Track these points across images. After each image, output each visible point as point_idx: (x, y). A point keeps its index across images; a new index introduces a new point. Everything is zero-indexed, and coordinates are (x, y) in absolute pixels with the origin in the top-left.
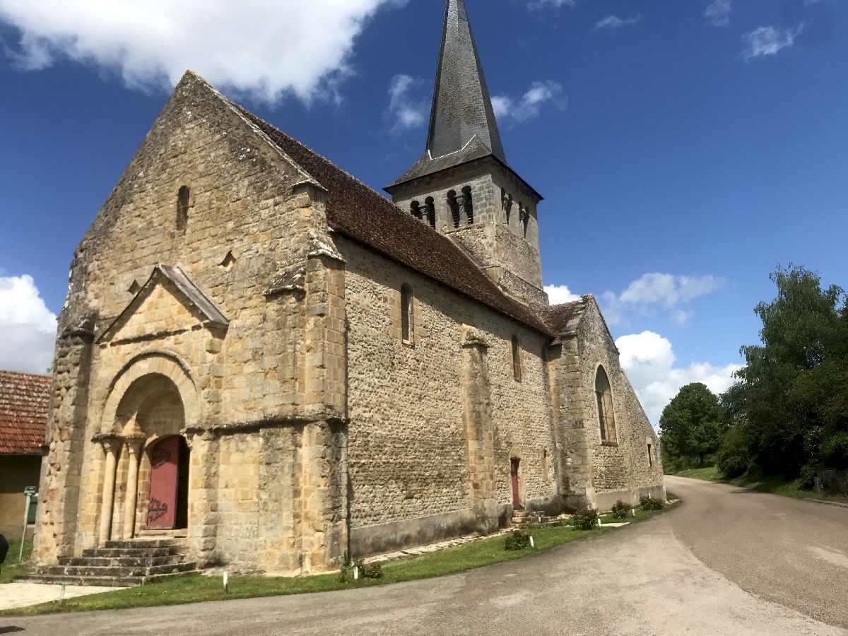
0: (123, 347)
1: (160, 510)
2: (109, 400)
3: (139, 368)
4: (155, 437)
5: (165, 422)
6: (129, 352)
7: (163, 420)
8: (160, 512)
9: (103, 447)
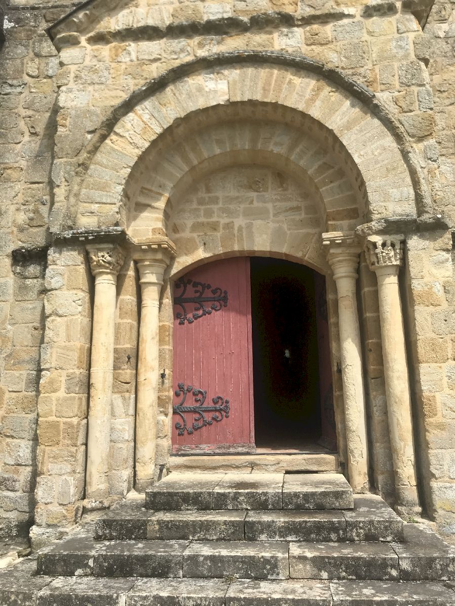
0: (133, 46)
1: (207, 411)
2: (99, 157)
3: (200, 89)
4: (201, 254)
5: (228, 226)
6: (155, 56)
7: (224, 221)
8: (208, 417)
9: (88, 260)
